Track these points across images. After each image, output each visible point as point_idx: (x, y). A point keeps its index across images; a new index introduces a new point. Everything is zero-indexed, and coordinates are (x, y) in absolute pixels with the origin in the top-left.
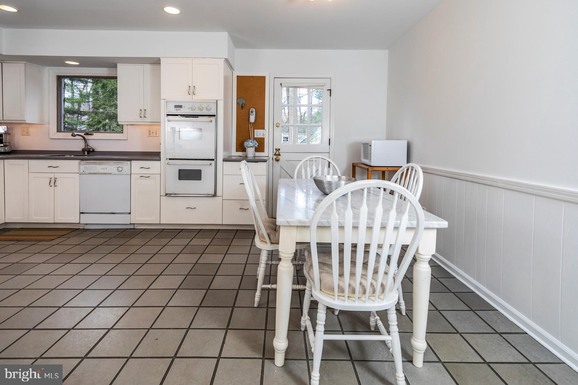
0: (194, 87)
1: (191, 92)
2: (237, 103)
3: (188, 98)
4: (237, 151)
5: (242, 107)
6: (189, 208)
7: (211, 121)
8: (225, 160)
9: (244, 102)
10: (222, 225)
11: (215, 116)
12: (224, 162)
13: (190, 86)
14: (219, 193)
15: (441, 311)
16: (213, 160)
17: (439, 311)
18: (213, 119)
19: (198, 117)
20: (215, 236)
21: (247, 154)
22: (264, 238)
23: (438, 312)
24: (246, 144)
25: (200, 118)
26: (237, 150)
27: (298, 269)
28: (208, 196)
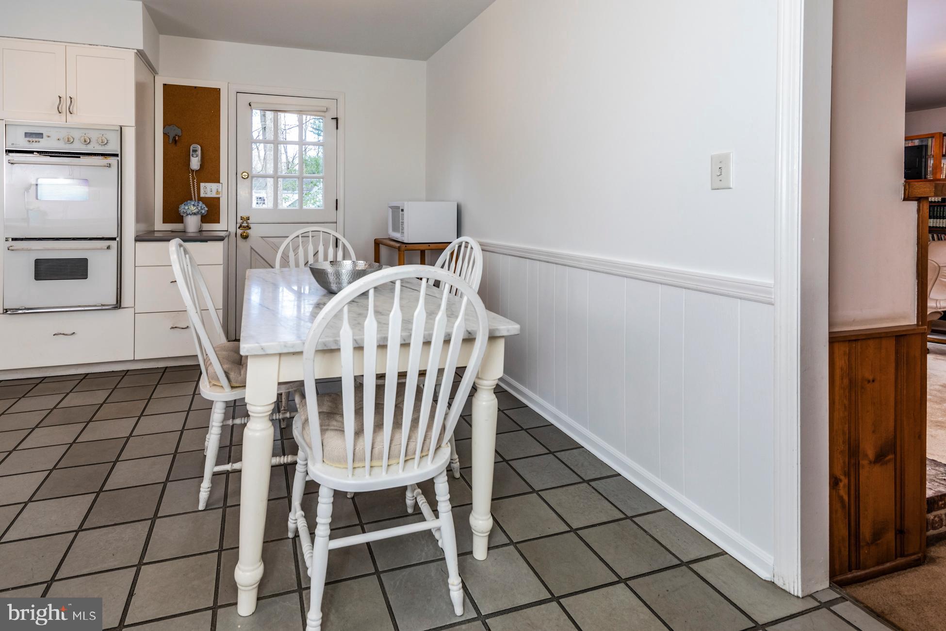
0: (71, 98)
1: (64, 108)
2: (165, 134)
3: (58, 120)
4: (164, 222)
5: (175, 141)
6: (61, 334)
7: (109, 166)
8: (138, 239)
9: (179, 132)
10: (134, 361)
11: (117, 155)
12: (138, 244)
13: (60, 97)
14: (127, 300)
15: (510, 462)
16: (114, 239)
17: (507, 461)
18: (113, 161)
19: (79, 157)
20: (117, 385)
21: (185, 227)
22: (218, 380)
23: (506, 464)
24: (183, 208)
25: (84, 160)
26: (165, 220)
27: (283, 427)
28: (103, 308)
